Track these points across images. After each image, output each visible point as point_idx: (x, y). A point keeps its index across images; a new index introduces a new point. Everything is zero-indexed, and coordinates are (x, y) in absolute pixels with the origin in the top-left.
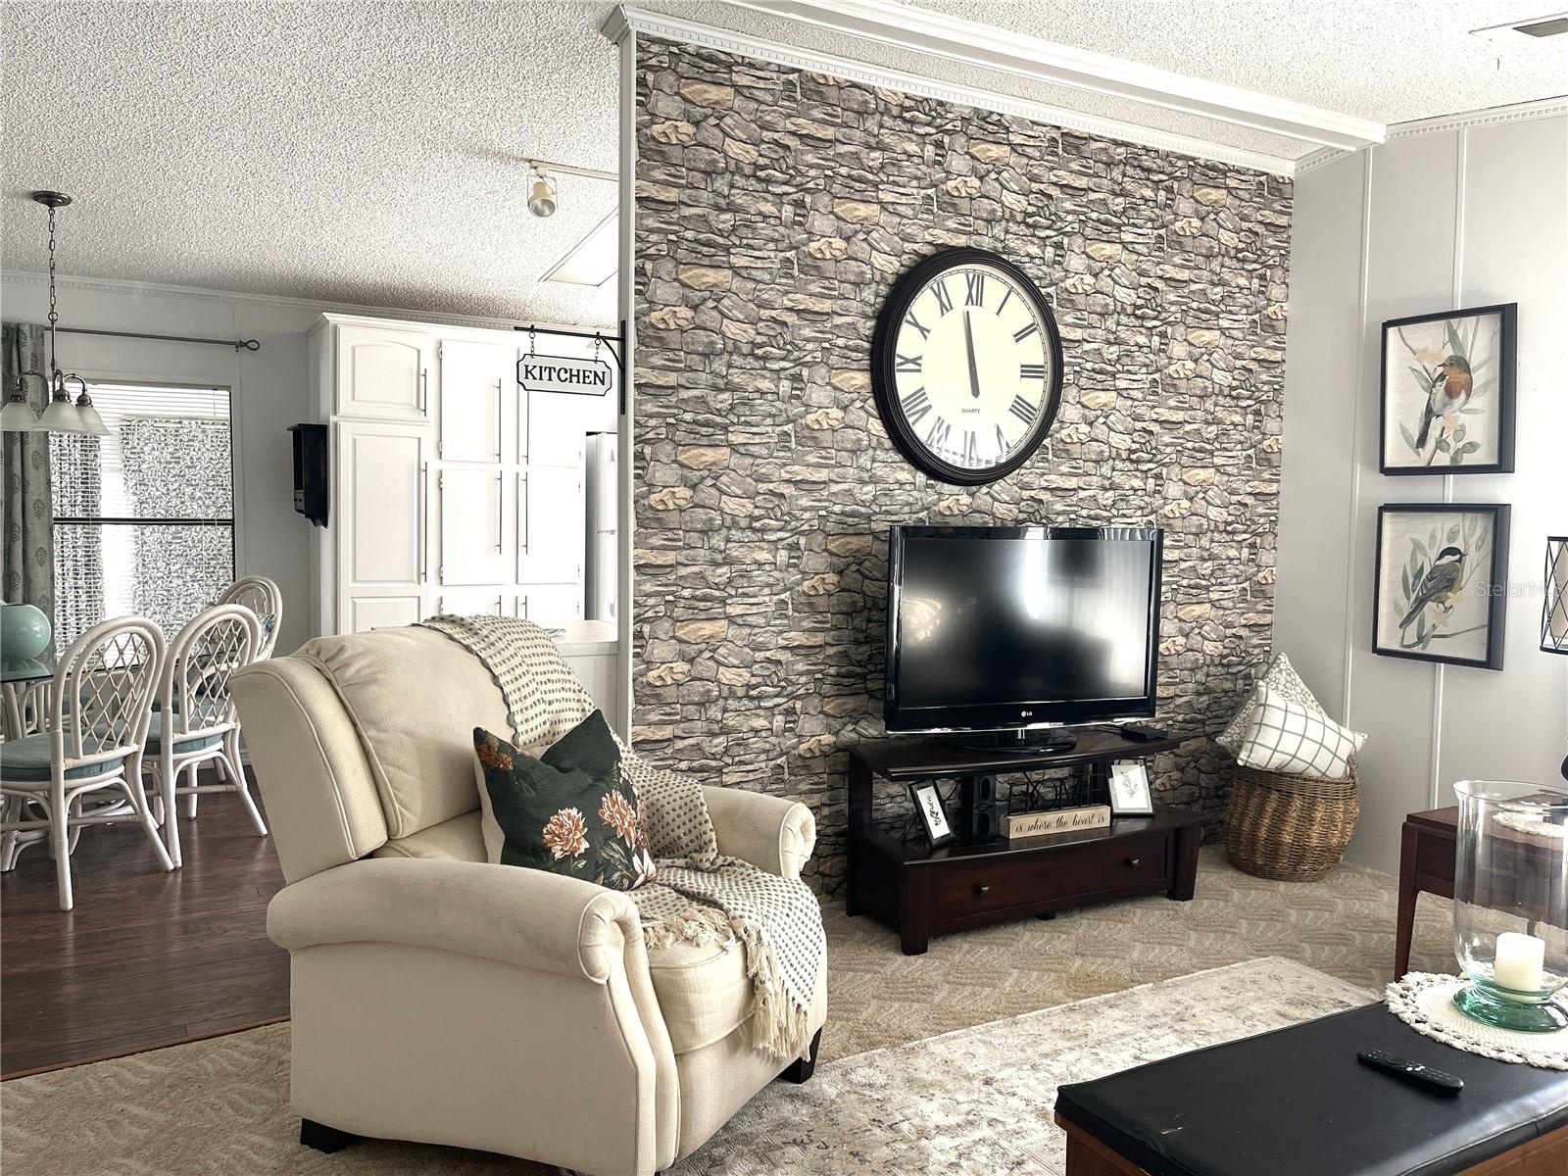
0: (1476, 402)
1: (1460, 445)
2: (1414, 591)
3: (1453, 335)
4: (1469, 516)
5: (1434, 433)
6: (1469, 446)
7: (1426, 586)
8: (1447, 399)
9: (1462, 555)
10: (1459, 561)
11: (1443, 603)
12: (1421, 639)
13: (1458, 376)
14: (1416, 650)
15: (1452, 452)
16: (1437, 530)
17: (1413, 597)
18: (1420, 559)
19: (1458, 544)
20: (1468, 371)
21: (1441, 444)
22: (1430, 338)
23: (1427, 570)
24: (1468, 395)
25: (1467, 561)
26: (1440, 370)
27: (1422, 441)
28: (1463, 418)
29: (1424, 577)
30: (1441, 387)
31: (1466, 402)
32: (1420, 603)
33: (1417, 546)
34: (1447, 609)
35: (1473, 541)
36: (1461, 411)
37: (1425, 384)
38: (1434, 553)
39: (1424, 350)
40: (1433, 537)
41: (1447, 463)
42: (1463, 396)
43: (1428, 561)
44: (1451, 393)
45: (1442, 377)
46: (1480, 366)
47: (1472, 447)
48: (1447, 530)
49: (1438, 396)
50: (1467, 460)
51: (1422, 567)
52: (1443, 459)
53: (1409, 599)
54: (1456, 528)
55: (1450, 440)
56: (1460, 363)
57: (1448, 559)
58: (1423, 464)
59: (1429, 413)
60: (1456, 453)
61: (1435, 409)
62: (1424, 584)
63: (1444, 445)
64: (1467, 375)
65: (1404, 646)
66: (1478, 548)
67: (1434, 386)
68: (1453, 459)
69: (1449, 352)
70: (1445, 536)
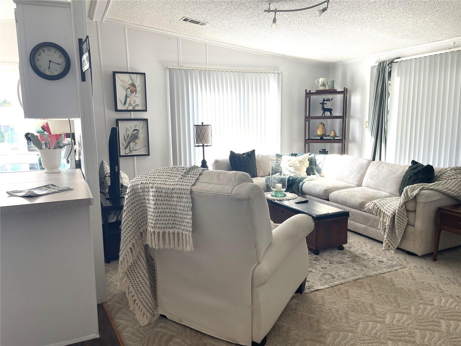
0: (138, 95)
1: (135, 105)
2: (127, 140)
3: (131, 78)
4: (139, 122)
5: (128, 102)
6: (137, 105)
7: (130, 139)
8: (131, 93)
9: (138, 131)
10: (138, 132)
11: (135, 142)
12: (130, 152)
13: (134, 88)
14: (129, 154)
15: (133, 106)
16: (132, 125)
17: (127, 141)
18: (128, 132)
19: (137, 128)
20: (135, 87)
21: (130, 104)
22: (126, 78)
23: (130, 135)
24: (136, 93)
25: (140, 132)
26: (129, 86)
27: (125, 103)
28: (135, 98)
29: (129, 136)
30: (129, 90)
31: (135, 95)
32: (129, 143)
33: (127, 129)
34: (136, 144)
35: (141, 127)
36: (135, 97)
37: (125, 89)
38: (132, 131)
39: (124, 81)
40: (131, 127)
41: (132, 109)
42: (135, 93)
43: (130, 133)
44: (132, 92)
45: (129, 88)
46: (138, 86)
47: (138, 105)
48: (134, 125)
49: (128, 93)
50: (137, 108)
51: (129, 134)
52: (130, 108)
53: (126, 142)
54: (136, 125)
55: (132, 103)
56: (133, 85)
57: (135, 132)
58: (126, 109)
59: (126, 96)
60: (134, 107)
61: (128, 96)
62: (130, 138)
63: (131, 105)
64: (135, 88)
65: (126, 154)
66: (142, 129)
67: (127, 90)
68: (133, 108)
69: (130, 82)
70: (134, 126)
